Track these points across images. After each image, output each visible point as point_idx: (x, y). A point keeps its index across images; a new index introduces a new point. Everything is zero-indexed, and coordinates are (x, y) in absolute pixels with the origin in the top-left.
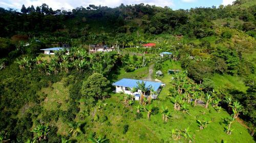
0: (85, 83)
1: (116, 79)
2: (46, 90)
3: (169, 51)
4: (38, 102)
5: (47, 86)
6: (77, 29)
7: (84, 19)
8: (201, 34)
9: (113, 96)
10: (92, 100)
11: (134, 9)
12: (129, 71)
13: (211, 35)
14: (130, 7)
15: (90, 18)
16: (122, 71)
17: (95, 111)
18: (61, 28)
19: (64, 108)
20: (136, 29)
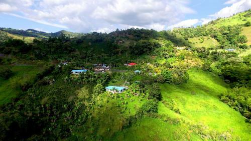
0: (95, 88)
1: (107, 86)
2: (79, 91)
3: (140, 70)
4: (76, 95)
5: (78, 89)
6: (85, 51)
7: (90, 44)
8: (167, 56)
9: (105, 92)
10: (97, 93)
11: (126, 33)
12: (113, 82)
13: (172, 57)
14: (124, 31)
15: (94, 42)
16: (111, 83)
17: (98, 98)
18: (74, 50)
19: (87, 97)
20: (126, 51)
